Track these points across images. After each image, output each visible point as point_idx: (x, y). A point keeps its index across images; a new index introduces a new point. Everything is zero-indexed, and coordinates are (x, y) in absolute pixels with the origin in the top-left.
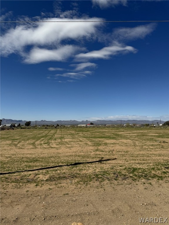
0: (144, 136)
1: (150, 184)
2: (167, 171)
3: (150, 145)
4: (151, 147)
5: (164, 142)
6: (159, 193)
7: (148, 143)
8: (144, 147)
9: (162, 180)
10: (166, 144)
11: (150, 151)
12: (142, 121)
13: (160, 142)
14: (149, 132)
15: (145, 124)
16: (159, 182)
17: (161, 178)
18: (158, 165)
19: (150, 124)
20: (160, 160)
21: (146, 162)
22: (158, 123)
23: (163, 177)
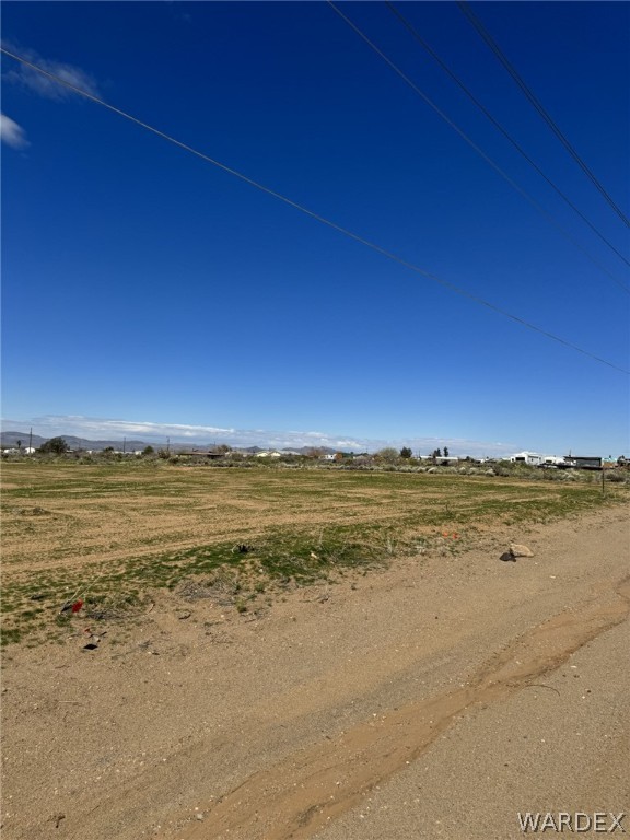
2: (39, 607)
5: (37, 512)
6: (3, 689)
9: (16, 642)
10: (45, 517)
13: (23, 513)
16: (4, 651)
17: (15, 635)
18: (7, 595)
20: (15, 577)
22: (19, 443)
23: (22, 630)
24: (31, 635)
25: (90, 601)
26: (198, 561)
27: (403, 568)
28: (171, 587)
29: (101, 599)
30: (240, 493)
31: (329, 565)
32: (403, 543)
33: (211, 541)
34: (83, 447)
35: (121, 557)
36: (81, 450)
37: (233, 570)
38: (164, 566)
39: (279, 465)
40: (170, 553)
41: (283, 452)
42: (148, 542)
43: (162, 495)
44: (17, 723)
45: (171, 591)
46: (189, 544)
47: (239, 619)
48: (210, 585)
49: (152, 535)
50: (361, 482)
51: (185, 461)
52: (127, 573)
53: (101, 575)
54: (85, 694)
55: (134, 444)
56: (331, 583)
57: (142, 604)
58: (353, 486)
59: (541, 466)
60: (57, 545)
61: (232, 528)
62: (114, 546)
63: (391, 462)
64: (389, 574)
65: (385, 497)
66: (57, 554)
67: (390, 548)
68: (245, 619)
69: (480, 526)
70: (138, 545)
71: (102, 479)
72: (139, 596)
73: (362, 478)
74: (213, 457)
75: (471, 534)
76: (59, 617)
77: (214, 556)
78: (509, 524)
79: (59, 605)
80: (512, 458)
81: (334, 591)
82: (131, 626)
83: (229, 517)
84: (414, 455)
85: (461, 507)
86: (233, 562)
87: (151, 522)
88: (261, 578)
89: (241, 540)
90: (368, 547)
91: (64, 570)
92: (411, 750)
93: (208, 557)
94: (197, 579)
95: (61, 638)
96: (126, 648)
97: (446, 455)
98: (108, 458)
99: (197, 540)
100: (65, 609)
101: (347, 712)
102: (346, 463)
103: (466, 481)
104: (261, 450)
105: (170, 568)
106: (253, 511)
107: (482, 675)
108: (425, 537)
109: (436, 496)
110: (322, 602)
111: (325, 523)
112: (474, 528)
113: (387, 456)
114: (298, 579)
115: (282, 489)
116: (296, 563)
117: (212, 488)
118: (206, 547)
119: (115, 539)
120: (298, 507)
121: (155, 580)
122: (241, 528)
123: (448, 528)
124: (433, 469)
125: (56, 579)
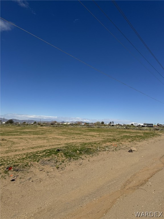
5: (3, 140)
10: (5, 141)
22: (1, 121)
25: (14, 166)
26: (46, 154)
27: (103, 155)
29: (18, 165)
30: (59, 134)
31: (82, 154)
32: (102, 148)
33: (50, 148)
34: (18, 122)
35: (25, 152)
36: (17, 123)
37: (55, 156)
38: (36, 155)
39: (69, 126)
40: (38, 151)
41: (71, 123)
42: (33, 148)
43: (38, 135)
45: (38, 162)
46: (44, 149)
47: (57, 170)
48: (49, 160)
49: (34, 146)
50: (91, 131)
51: (44, 125)
52: (26, 157)
53: (19, 158)
54: (11, 194)
55: (31, 121)
56: (83, 159)
57: (29, 166)
58: (89, 132)
59: (138, 126)
60: (7, 149)
61: (56, 144)
62: (23, 149)
63: (99, 125)
64: (98, 156)
65: (97, 135)
66: (7, 152)
67: (99, 149)
68: (58, 170)
69: (123, 143)
70: (30, 149)
71: (22, 131)
72: (29, 164)
73: (91, 130)
74: (52, 124)
75: (120, 145)
76: (5, 171)
78: (130, 142)
79: (5, 167)
80: (130, 124)
81: (83, 162)
82: (26, 173)
83: (55, 141)
84: (105, 123)
85: (117, 137)
86: (56, 154)
87: (34, 143)
88: (63, 158)
89: (58, 147)
90: (93, 149)
91: (8, 157)
92: (105, 210)
93: (49, 153)
94: (45, 159)
95: (5, 177)
96: (24, 180)
97: (113, 123)
98: (24, 125)
99: (46, 147)
100: (7, 168)
101: (87, 198)
102: (87, 126)
103: (118, 130)
104: (65, 122)
105: (38, 156)
106: (62, 139)
107: (125, 186)
108: (108, 146)
109: (111, 134)
110: (80, 165)
111: (81, 142)
112: (121, 143)
113: (98, 124)
114: (73, 158)
115: (70, 133)
116: (73, 154)
117: (51, 132)
118: (48, 149)
119: (23, 147)
120: (74, 138)
121: (33, 159)
122: (58, 144)
123: (114, 143)
124: (110, 127)
125: (6, 159)
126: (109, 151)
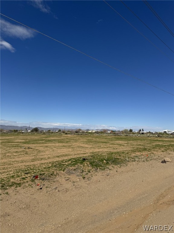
0: (9, 143)
1: (7, 193)
2: (27, 176)
3: (14, 152)
4: (15, 154)
5: (29, 148)
6: (15, 201)
7: (13, 150)
8: (7, 154)
9: (20, 187)
10: (31, 150)
11: (13, 158)
12: (11, 126)
13: (25, 148)
14: (16, 138)
15: (13, 129)
16: (16, 189)
17: (19, 185)
18: (18, 172)
19: (18, 130)
20: (21, 167)
21: (6, 170)
22: (26, 129)
23: (22, 183)
24: (24, 185)
25: (41, 175)
26: (71, 163)
27: (132, 165)
28: (64, 171)
29: (44, 174)
30: (84, 143)
31: (109, 164)
32: (131, 158)
33: (75, 157)
35: (51, 161)
36: (42, 131)
37: (81, 165)
38: (62, 164)
39: (95, 134)
40: (64, 160)
41: (96, 131)
42: (58, 157)
43: (63, 143)
44: (18, 212)
46: (69, 158)
47: (83, 181)
48: (75, 170)
49: (59, 155)
51: (69, 133)
52: (52, 166)
53: (44, 167)
54: (38, 203)
55: (56, 129)
56: (110, 170)
57: (55, 176)
58: (116, 140)
59: (172, 134)
60: (33, 157)
61: (81, 153)
62: (49, 158)
63: (127, 133)
64: (127, 167)
65: (125, 144)
66: (33, 160)
67: (127, 159)
68: (84, 181)
69: (155, 152)
70: (55, 158)
71: (47, 139)
72: (54, 173)
73: (118, 138)
74: (76, 132)
75: (152, 155)
76: (32, 179)
77: (76, 161)
78: (163, 152)
79: (32, 176)
80: (162, 131)
81: (111, 173)
82: (52, 182)
83: (81, 150)
84: (133, 131)
85: (148, 147)
86: (81, 163)
87: (59, 151)
88: (89, 168)
89: (84, 156)
90: (121, 159)
91: (34, 165)
92: (136, 226)
93: (74, 161)
94: (71, 168)
95: (32, 186)
96: (50, 189)
97: (143, 131)
98: (49, 133)
99: (71, 156)
100: (34, 177)
101: (116, 212)
102: (114, 134)
103: (149, 139)
104: (90, 130)
105: (64, 165)
106: (87, 148)
107: (158, 200)
108: (138, 156)
109: (141, 143)
110: (107, 176)
111: (108, 151)
112: (153, 153)
113: (125, 132)
114: (100, 169)
115: (95, 141)
116: (100, 163)
117: (76, 141)
118: (74, 158)
119: (49, 156)
120: (100, 146)
121: (59, 168)
122: (84, 153)
123: (144, 153)
124: (139, 135)
125: (32, 168)
126: (138, 162)
